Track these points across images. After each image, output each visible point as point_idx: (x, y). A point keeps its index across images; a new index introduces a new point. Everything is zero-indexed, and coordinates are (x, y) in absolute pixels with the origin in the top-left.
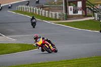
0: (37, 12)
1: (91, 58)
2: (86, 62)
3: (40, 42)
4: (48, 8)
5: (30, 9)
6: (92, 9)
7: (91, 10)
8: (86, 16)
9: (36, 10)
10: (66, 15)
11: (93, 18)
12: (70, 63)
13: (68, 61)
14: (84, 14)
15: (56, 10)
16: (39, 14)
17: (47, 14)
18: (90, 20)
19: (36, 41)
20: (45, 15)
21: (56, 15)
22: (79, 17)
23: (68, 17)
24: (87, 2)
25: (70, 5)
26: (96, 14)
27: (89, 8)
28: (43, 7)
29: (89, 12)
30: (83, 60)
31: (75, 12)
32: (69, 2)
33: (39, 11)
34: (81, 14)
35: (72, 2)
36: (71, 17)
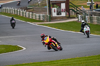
0: (21, 14)
1: (74, 59)
2: (70, 63)
3: (47, 40)
4: (32, 10)
5: (14, 10)
6: (76, 10)
7: (75, 12)
8: (69, 17)
9: (20, 12)
10: (50, 16)
11: (77, 20)
12: (54, 64)
13: (52, 62)
14: (68, 16)
15: (40, 12)
16: (23, 15)
17: (31, 16)
20: (29, 16)
21: (40, 17)
22: (63, 18)
23: (52, 19)
24: (70, 4)
25: (53, 7)
26: (80, 16)
27: (72, 9)
28: (27, 9)
29: (73, 14)
30: (67, 61)
31: (59, 13)
32: (53, 4)
33: (23, 13)
34: (65, 15)
35: (55, 4)
36: (55, 18)
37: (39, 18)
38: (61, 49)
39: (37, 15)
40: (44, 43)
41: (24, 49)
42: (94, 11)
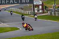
0: (19, 11)
1: (46, 34)
2: (44, 36)
6: (47, 9)
8: (44, 13)
11: (47, 14)
12: (36, 36)
14: (43, 12)
15: (29, 10)
18: (46, 15)
19: (23, 25)
24: (44, 6)
26: (49, 12)
28: (22, 9)
29: (45, 11)
31: (38, 11)
32: (35, 6)
34: (41, 12)
37: (28, 13)
38: (32, 30)
39: (27, 12)
40: (23, 27)
41: (21, 29)
42: (56, 9)
